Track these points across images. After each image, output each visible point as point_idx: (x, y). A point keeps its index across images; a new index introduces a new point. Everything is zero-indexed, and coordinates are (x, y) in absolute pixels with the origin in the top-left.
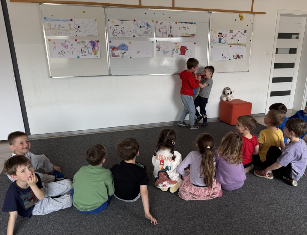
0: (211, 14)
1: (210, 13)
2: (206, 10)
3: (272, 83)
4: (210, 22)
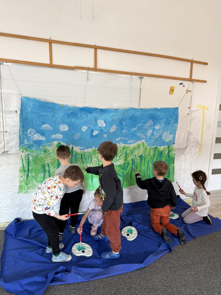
0: (142, 80)
1: (141, 78)
2: (136, 74)
3: (214, 159)
4: (141, 89)
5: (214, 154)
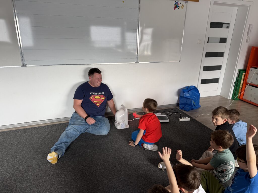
3: (203, 71)
4: (139, 8)
5: (204, 67)
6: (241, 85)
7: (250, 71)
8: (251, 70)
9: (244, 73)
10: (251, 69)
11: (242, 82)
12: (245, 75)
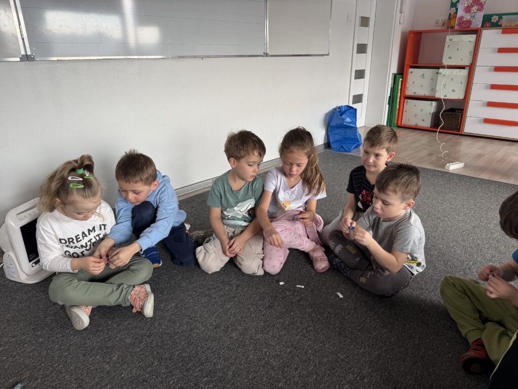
3: (355, 79)
6: (398, 100)
7: (409, 73)
8: (412, 72)
9: (401, 79)
10: (411, 70)
11: (399, 94)
12: (402, 81)
